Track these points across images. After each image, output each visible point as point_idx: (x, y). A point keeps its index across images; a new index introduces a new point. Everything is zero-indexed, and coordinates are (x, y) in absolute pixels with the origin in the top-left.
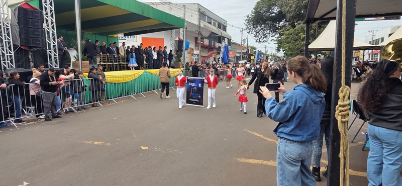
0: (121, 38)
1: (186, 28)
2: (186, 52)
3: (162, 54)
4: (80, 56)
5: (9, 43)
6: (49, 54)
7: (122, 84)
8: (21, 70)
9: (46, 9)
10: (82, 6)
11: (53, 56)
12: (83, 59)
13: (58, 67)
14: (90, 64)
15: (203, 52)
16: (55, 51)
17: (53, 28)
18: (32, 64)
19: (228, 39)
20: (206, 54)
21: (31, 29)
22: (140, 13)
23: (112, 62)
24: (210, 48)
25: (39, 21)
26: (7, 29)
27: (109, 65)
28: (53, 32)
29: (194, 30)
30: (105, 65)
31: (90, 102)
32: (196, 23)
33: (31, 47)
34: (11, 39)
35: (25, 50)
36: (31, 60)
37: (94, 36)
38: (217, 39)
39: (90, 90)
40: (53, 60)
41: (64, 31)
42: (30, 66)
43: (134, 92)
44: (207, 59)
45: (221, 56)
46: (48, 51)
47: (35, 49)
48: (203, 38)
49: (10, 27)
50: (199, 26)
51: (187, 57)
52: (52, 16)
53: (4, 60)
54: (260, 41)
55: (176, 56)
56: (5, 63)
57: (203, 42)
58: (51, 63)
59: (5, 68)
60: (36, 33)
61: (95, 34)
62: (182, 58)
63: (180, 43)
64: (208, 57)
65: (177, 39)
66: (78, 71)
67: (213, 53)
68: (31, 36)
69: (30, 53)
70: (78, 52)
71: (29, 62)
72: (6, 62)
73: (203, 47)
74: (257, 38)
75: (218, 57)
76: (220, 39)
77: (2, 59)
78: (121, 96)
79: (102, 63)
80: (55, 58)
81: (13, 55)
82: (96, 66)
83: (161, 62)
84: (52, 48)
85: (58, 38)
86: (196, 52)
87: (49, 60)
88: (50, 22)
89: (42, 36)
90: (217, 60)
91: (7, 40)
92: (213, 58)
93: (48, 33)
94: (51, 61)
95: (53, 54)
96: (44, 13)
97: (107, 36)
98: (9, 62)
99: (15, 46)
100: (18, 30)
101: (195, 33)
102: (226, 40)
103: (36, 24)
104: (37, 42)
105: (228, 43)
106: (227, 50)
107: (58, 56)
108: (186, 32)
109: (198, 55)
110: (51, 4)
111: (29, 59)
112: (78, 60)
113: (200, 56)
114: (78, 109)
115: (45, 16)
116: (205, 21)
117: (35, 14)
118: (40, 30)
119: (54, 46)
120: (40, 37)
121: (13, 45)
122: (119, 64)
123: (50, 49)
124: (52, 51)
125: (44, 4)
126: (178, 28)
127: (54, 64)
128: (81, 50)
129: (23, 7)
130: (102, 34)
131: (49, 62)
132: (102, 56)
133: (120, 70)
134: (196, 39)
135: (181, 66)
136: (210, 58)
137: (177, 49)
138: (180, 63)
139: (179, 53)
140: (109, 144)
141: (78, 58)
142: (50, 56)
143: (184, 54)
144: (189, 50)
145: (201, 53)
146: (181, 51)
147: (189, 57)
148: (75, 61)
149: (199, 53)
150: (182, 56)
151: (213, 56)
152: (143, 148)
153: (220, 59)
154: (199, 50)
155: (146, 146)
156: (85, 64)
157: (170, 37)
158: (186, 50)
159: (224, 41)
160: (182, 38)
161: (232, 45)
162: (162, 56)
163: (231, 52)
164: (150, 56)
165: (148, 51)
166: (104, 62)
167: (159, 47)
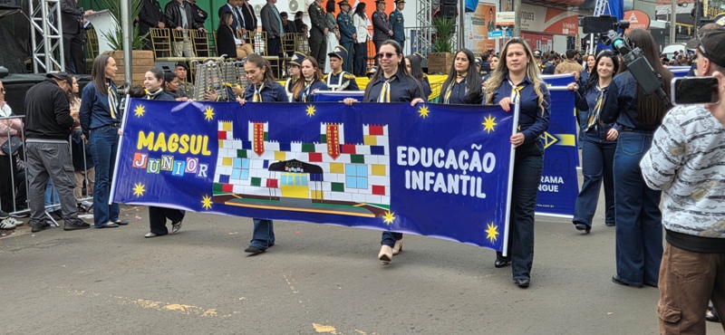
2: (468, 17)
3: (387, 26)
4: (126, 34)
6: (36, 29)
11: (47, 36)
12: (134, 46)
13: (63, 70)
15: (529, 16)
16: (53, 19)
20: (538, 24)
24: (554, 3)
40: (49, 48)
44: (544, 42)
46: (32, 20)
51: (471, 36)
55: (432, 30)
58: (43, 59)
62: (455, 38)
64: (548, 35)
67: (566, 20)
70: (121, 24)
80: (54, 41)
84: (46, 12)
86: (505, 17)
87: (35, 48)
92: (565, 37)
94: (42, 50)
95: (48, 28)
106: (617, 8)
107: (60, 36)
109: (511, 27)
112: (121, 47)
113: (516, 31)
119: (51, 5)
123: (39, 14)
124: (45, 19)
127: (50, 62)
128: (131, 15)
131: (35, 56)
136: (556, 37)
137: (438, 10)
138: (447, 54)
139: (445, 21)
140: (212, 312)
141: (122, 40)
142: (39, 37)
143: (462, 25)
144: (478, 7)
145: (522, 20)
146: (452, 14)
147: (477, 37)
148: (112, 50)
149: (513, 21)
150: (454, 32)
151: (566, 31)
152: (320, 329)
153: (589, 39)
154: (513, 10)
155: (331, 324)
156: (142, 61)
158: (467, 10)
162: (385, 32)
163: (633, 15)
164: (346, 34)
165: (338, 16)
166: (200, 54)
167: (378, 2)
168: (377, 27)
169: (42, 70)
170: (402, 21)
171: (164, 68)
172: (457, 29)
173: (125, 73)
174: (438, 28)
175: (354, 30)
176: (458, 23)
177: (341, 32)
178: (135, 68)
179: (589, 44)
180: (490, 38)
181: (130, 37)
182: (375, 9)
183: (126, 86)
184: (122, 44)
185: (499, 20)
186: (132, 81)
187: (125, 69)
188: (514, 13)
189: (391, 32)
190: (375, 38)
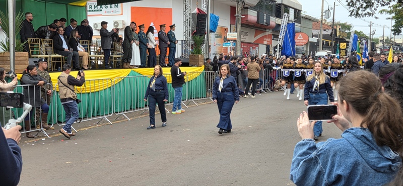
0: (93, 8)
2: (212, 36)
3: (166, 39)
4: (12, 42)
7: (86, 95)
12: (17, 49)
15: (246, 34)
19: (296, 10)
20: (251, 38)
24: (259, 27)
38: (274, 9)
43: (110, 110)
44: (254, 48)
45: (280, 42)
48: (247, 8)
51: (215, 46)
54: (357, 13)
55: (192, 42)
57: (246, 15)
61: (46, 1)
62: (203, 47)
63: (200, 19)
64: (256, 44)
65: (196, 11)
66: (7, 70)
67: (265, 37)
70: (8, 36)
73: (246, 25)
74: (352, 8)
75: (274, 43)
76: (279, 11)
78: (85, 117)
83: (163, 54)
86: (232, 35)
90: (272, 51)
92: (265, 47)
97: (67, 4)
102: (292, 11)
105: (295, 18)
109: (235, 41)
112: (9, 50)
113: (239, 43)
128: (15, 31)
134: (233, 10)
135: (201, 63)
136: (260, 45)
137: (195, 31)
138: (200, 56)
139: (199, 37)
141: (9, 46)
143: (208, 40)
144: (218, 30)
145: (242, 36)
146: (203, 34)
147: (218, 45)
148: (3, 51)
149: (236, 37)
150: (204, 43)
151: (265, 42)
153: (277, 48)
154: (237, 32)
156: (21, 58)
157: (182, 7)
158: (211, 31)
159: (286, 14)
160: (204, 9)
161: (302, 21)
162: (166, 43)
163: (300, 35)
164: (143, 43)
165: (139, 33)
167: (161, 26)
170: (174, 36)
171: (35, 62)
172: (206, 42)
173: (10, 65)
174: (194, 41)
175: (147, 41)
177: (140, 42)
178: (17, 62)
179: (277, 51)
180: (224, 47)
181: (14, 45)
182: (159, 30)
183: (11, 73)
184: (9, 48)
185: (229, 37)
186: (14, 69)
187: (10, 63)
189: (169, 42)
190: (160, 47)
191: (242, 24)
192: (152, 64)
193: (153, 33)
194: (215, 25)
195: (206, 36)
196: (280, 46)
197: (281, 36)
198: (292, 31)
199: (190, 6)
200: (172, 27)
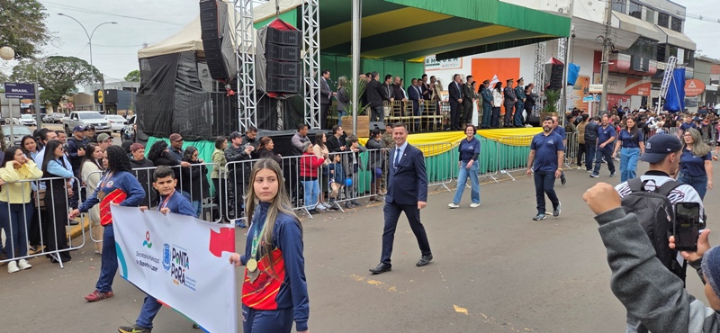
0: (431, 62)
1: (573, 36)
3: (513, 95)
4: (355, 107)
5: (251, 88)
6: (307, 105)
7: (429, 159)
8: (265, 133)
9: (307, 26)
10: (365, 13)
11: (312, 108)
14: (371, 121)
15: (614, 83)
16: (316, 98)
17: (315, 58)
18: (280, 122)
19: (686, 51)
20: (620, 88)
21: (283, 63)
22: (471, 17)
23: (411, 115)
24: (632, 75)
25: (296, 48)
26: (250, 65)
27: (404, 121)
28: (315, 65)
29: (593, 36)
30: (396, 121)
31: (367, 193)
32: (600, 18)
33: (281, 94)
34: (254, 81)
35: (273, 99)
36: (279, 115)
37: (381, 63)
38: (655, 50)
39: (368, 169)
40: (313, 114)
41: (332, 58)
42: (277, 124)
43: (449, 176)
44: (625, 101)
45: (661, 94)
46: (305, 99)
47: (287, 96)
48: (617, 52)
49: (253, 63)
50: (607, 27)
51: (571, 98)
52: (315, 38)
53: (243, 116)
55: (544, 98)
56: (243, 121)
57: (616, 61)
58: (309, 120)
59: (243, 128)
60: (290, 70)
61: (384, 59)
62: (558, 104)
63: (556, 69)
64: (628, 95)
65: (550, 61)
67: (641, 86)
68: (283, 75)
69: (279, 103)
71: (277, 119)
72: (246, 118)
73: (616, 73)
75: (654, 94)
76: (662, 52)
77: (240, 114)
79: (392, 118)
80: (316, 110)
81: (255, 107)
82: (381, 125)
83: (509, 113)
84: (312, 95)
85: (322, 75)
86: (595, 87)
87: (305, 114)
88: (311, 49)
89: (299, 74)
90: (650, 104)
91: (249, 85)
92: (640, 98)
93: (308, 67)
94: (309, 116)
95: (313, 105)
96: (304, 34)
97: (404, 62)
98: (249, 118)
99: (259, 93)
100: (264, 65)
101: (597, 43)
102: (681, 53)
103: (290, 54)
104: (290, 85)
105: (685, 60)
106: (680, 79)
107: (319, 108)
108: (573, 42)
109: (600, 94)
110: (315, 17)
111: (277, 114)
113: (604, 96)
114: (346, 206)
115: (304, 39)
116: (623, 11)
117: (291, 38)
118: (296, 64)
119: (315, 90)
120: (296, 75)
121: (257, 91)
122: (423, 119)
123: (309, 96)
124: (312, 99)
125: (304, 18)
126: (552, 38)
127: (314, 122)
129: (274, 27)
130: (396, 58)
131: (306, 119)
132: (392, 104)
133: (425, 131)
134: (598, 55)
136: (633, 97)
137: (549, 85)
139: (553, 92)
140: (394, 288)
142: (309, 108)
143: (565, 94)
144: (577, 82)
145: (609, 86)
146: (558, 87)
147: (577, 97)
149: (601, 90)
150: (559, 98)
151: (641, 93)
152: (458, 310)
153: (657, 101)
154: (602, 82)
155: (465, 307)
156: (364, 122)
157: (533, 58)
158: (569, 84)
159: (673, 57)
160: (561, 58)
161: (696, 63)
162: (513, 100)
163: (692, 83)
164: (486, 101)
166: (396, 115)
167: (508, 81)
168: (507, 96)
169: (309, 127)
172: (561, 97)
174: (548, 96)
175: (492, 99)
176: (562, 93)
177: (484, 100)
178: (359, 126)
179: (657, 104)
180: (584, 101)
185: (591, 90)
188: (602, 85)
189: (516, 99)
190: (505, 104)
191: (609, 72)
192: (494, 123)
193: (499, 91)
194: (574, 76)
195: (562, 90)
196: (662, 98)
197: (665, 84)
198: (680, 80)
199: (543, 55)
200: (519, 81)
